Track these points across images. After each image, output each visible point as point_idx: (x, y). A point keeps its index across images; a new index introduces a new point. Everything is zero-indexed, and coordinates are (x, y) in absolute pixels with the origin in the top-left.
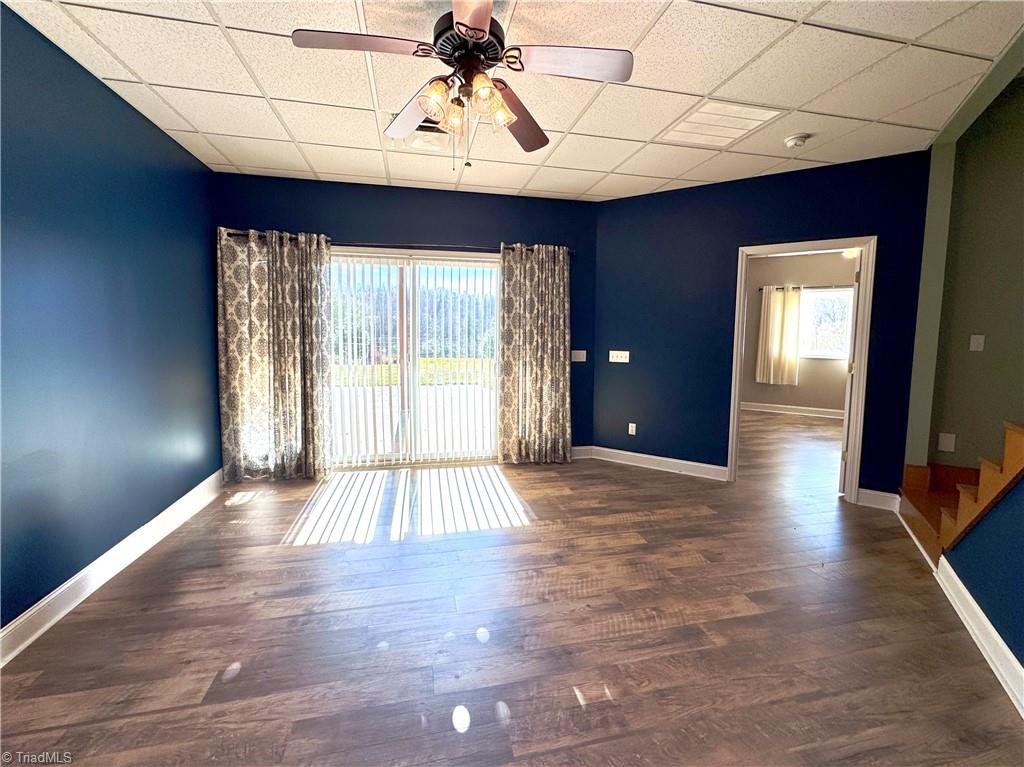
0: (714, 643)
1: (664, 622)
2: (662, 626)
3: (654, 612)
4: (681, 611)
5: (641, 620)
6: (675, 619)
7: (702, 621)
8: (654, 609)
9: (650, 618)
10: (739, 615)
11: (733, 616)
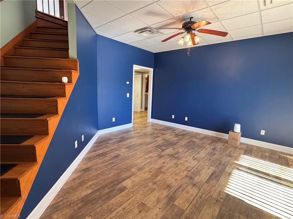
0: (134, 169)
1: (147, 169)
2: (147, 168)
3: (150, 171)
4: (145, 174)
5: (152, 168)
6: (145, 171)
7: (138, 173)
8: (151, 172)
9: (151, 169)
10: (129, 179)
11: (131, 178)
